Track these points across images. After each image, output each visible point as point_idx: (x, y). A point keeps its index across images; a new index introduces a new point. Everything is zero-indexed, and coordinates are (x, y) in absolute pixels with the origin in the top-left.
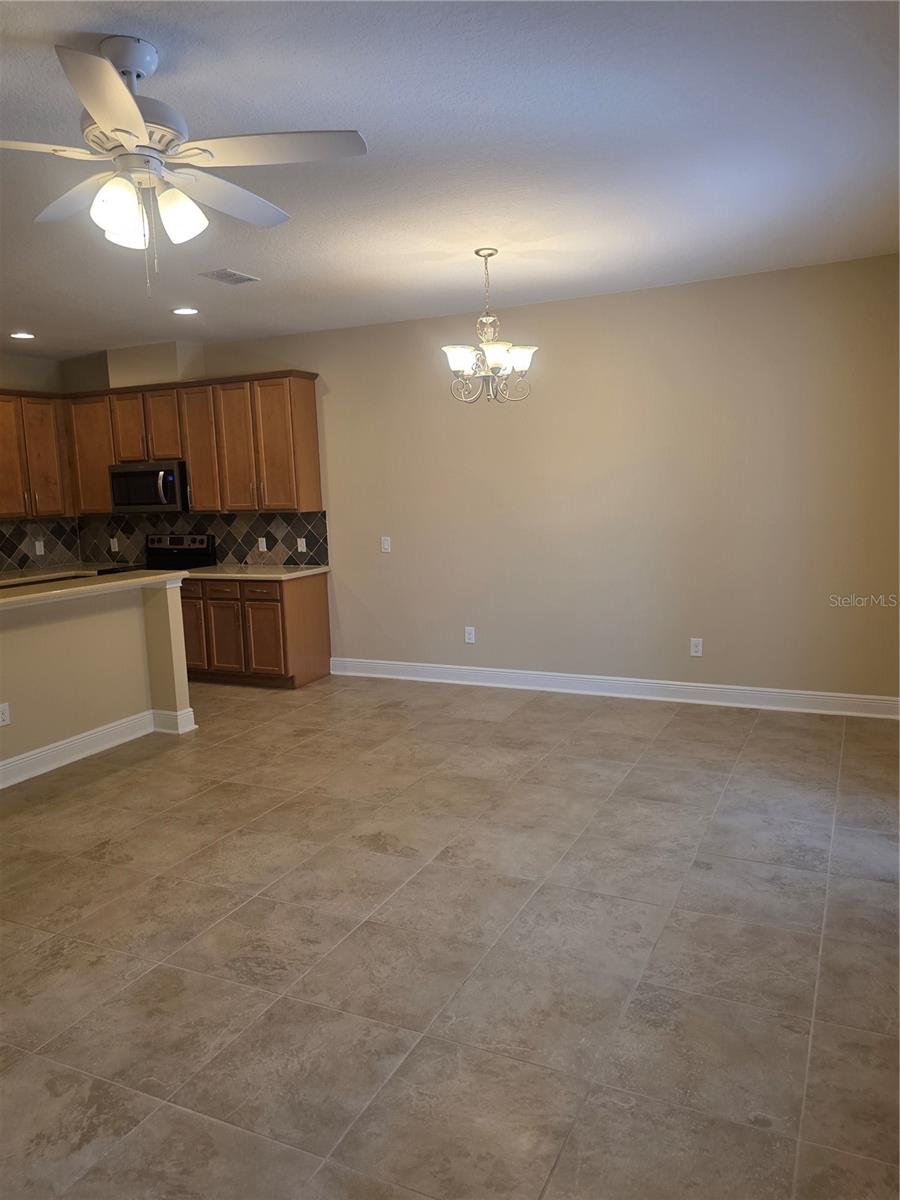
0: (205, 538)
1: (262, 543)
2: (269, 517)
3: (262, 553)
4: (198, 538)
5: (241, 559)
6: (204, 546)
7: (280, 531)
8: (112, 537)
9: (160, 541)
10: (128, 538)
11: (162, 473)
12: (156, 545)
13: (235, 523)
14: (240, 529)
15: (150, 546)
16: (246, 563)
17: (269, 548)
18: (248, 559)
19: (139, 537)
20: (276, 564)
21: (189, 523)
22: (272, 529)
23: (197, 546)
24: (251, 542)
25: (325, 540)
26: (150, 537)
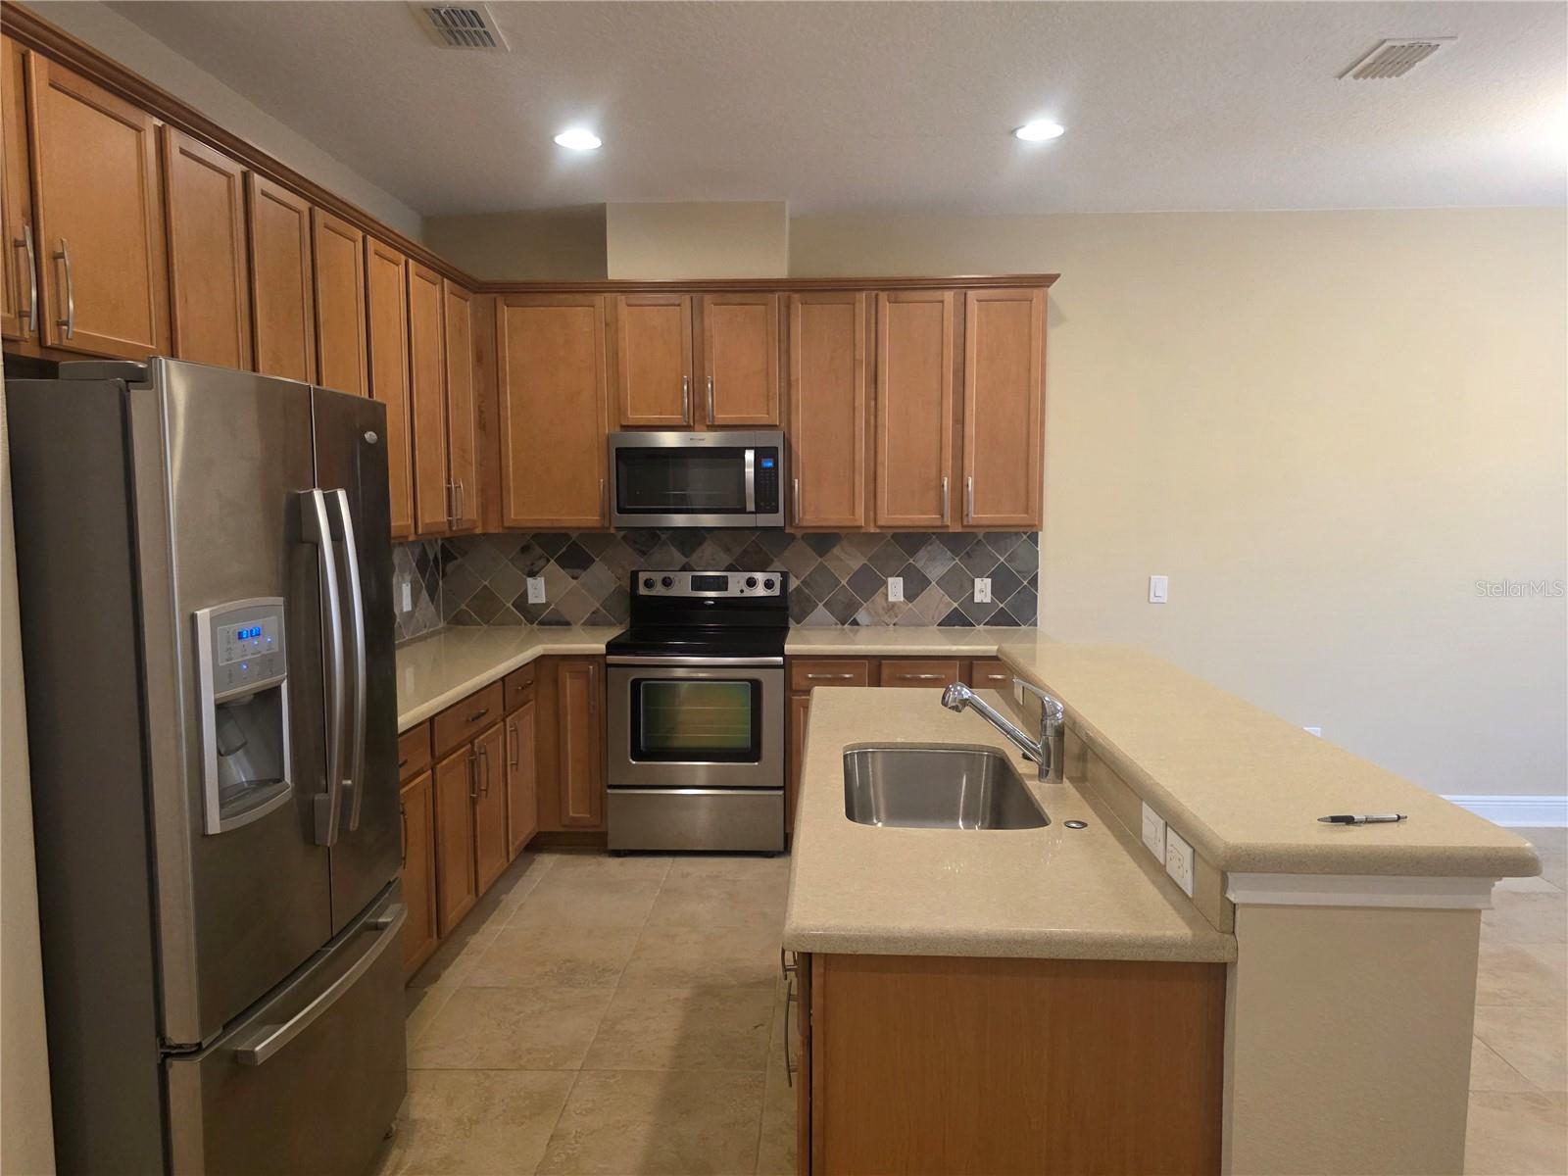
0: (777, 578)
1: (895, 587)
2: (910, 541)
3: (894, 605)
4: (760, 577)
5: (846, 617)
6: (776, 592)
7: (936, 565)
8: (533, 574)
9: (667, 582)
10: (575, 578)
11: (750, 456)
12: (659, 590)
13: (836, 551)
14: (848, 562)
15: (643, 591)
16: (855, 623)
17: (910, 595)
18: (861, 616)
19: (603, 577)
20: (923, 625)
21: (727, 550)
22: (920, 561)
23: (760, 591)
24: (869, 584)
25: (1034, 581)
26: (643, 576)
